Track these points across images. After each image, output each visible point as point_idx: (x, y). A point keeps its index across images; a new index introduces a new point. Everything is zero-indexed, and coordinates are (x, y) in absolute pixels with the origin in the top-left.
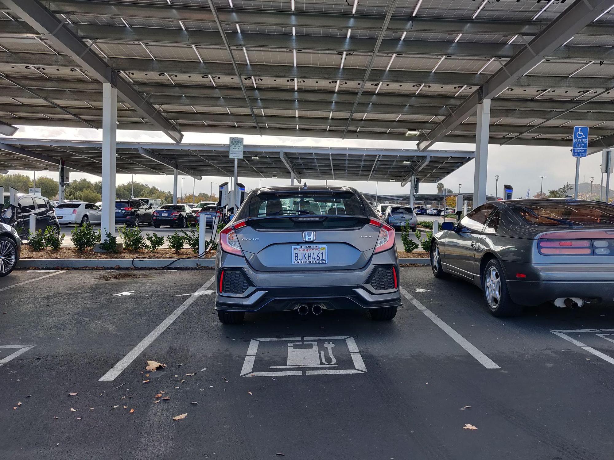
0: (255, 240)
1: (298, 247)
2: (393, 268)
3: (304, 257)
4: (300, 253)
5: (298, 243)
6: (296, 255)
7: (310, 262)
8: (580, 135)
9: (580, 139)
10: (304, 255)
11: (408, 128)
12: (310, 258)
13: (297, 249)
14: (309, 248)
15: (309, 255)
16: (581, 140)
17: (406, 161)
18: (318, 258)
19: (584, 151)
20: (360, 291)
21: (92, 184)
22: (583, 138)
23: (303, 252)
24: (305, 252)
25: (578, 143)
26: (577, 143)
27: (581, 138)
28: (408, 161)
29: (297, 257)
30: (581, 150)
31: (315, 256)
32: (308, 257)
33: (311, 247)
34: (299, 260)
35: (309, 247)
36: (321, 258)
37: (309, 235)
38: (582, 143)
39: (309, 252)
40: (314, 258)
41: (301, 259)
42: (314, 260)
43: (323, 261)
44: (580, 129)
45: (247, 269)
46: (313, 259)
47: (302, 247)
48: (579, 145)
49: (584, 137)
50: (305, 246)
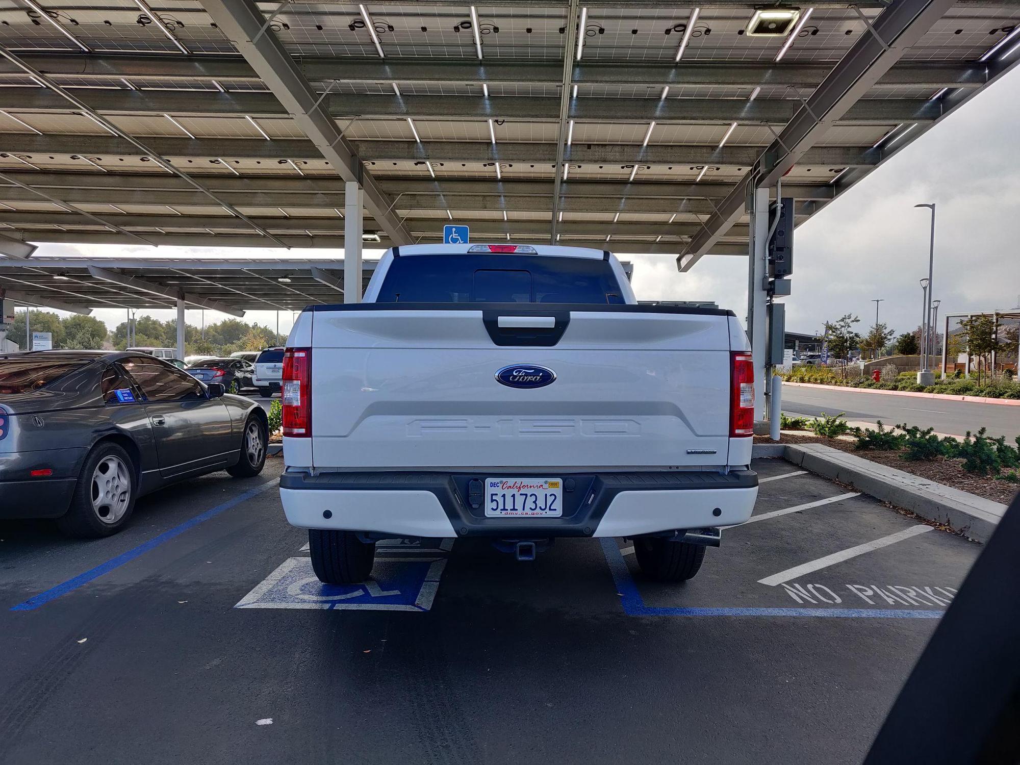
8: (454, 240)
21: (161, 325)
44: (454, 230)
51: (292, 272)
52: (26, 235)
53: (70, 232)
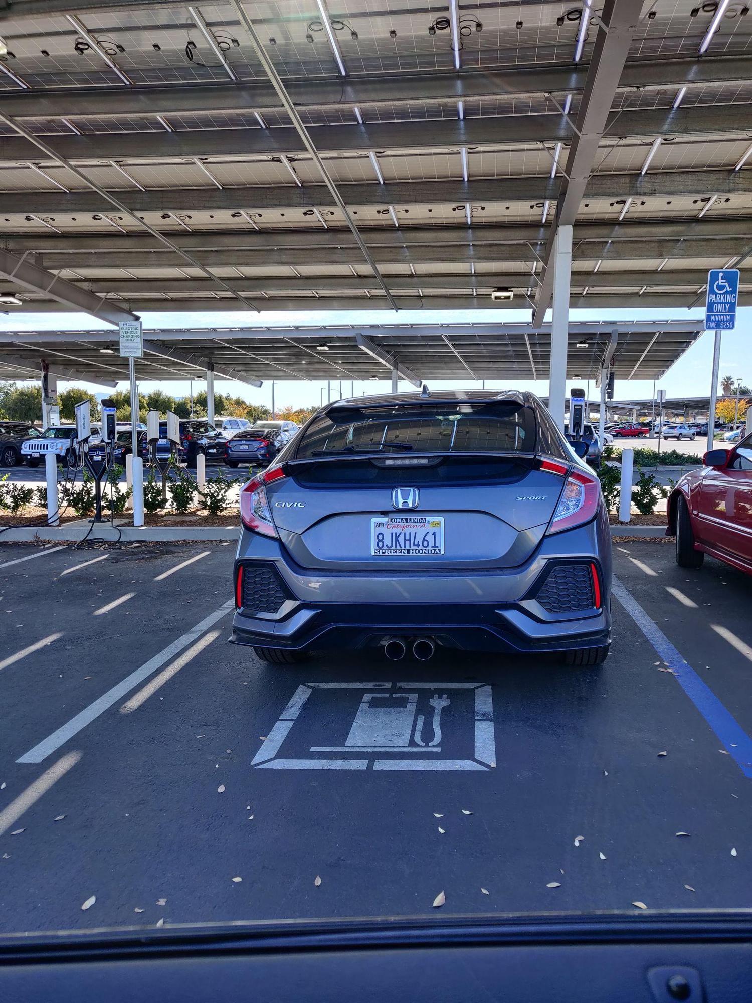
0: (299, 505)
1: (384, 519)
2: (590, 566)
3: (397, 540)
4: (387, 532)
5: (385, 513)
6: (380, 537)
7: (408, 551)
8: (721, 288)
9: (720, 294)
10: (397, 538)
11: (495, 286)
12: (408, 543)
13: (382, 524)
14: (407, 522)
15: (407, 538)
16: (722, 298)
17: (581, 343)
18: (425, 544)
19: (729, 318)
20: (512, 616)
22: (727, 293)
23: (394, 530)
24: (398, 530)
25: (718, 303)
26: (714, 303)
27: (723, 294)
28: (584, 343)
29: (382, 540)
30: (722, 318)
31: (419, 538)
32: (405, 540)
33: (410, 520)
34: (385, 547)
35: (406, 520)
36: (431, 544)
37: (405, 497)
38: (725, 303)
39: (407, 530)
40: (416, 543)
41: (390, 545)
42: (416, 547)
43: (435, 550)
44: (721, 275)
45: (283, 566)
46: (414, 545)
47: (391, 520)
48: (720, 307)
49: (729, 290)
50: (398, 517)
51: (331, 339)
52: (133, 306)
53: (174, 300)
